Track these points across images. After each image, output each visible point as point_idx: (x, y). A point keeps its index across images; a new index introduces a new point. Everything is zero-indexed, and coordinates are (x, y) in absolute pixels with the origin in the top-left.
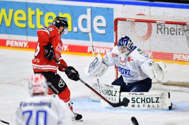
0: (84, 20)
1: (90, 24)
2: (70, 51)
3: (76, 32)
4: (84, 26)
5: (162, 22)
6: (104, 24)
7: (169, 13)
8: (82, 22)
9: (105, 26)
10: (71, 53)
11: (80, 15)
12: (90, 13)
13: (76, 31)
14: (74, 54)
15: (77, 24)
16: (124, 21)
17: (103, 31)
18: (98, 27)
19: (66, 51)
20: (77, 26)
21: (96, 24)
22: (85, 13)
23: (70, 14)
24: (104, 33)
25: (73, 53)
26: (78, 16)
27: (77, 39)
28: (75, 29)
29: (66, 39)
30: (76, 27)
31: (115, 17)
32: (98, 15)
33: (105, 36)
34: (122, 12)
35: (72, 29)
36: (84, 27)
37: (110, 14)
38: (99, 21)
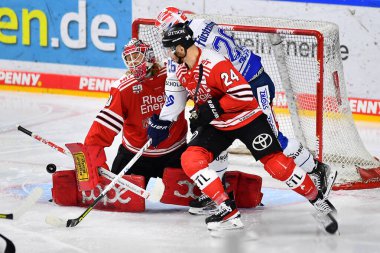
0: (73, 24)
1: (85, 32)
2: (43, 86)
3: (55, 48)
4: (73, 35)
5: (229, 28)
6: (112, 31)
7: (242, 10)
8: (69, 27)
9: (114, 35)
10: (45, 90)
11: (64, 14)
12: (84, 9)
13: (57, 45)
14: (52, 93)
15: (59, 31)
16: (151, 26)
17: (110, 47)
18: (100, 37)
19: (37, 86)
20: (58, 35)
21: (95, 32)
22: (75, 10)
23: (44, 11)
24: (113, 49)
25: (51, 90)
26: (61, 16)
27: (59, 62)
28: (55, 43)
29: (36, 61)
30: (56, 37)
31: (135, 17)
32: (101, 13)
33: (114, 55)
34: (149, 9)
35: (49, 41)
36: (71, 37)
37: (125, 11)
38: (103, 25)
